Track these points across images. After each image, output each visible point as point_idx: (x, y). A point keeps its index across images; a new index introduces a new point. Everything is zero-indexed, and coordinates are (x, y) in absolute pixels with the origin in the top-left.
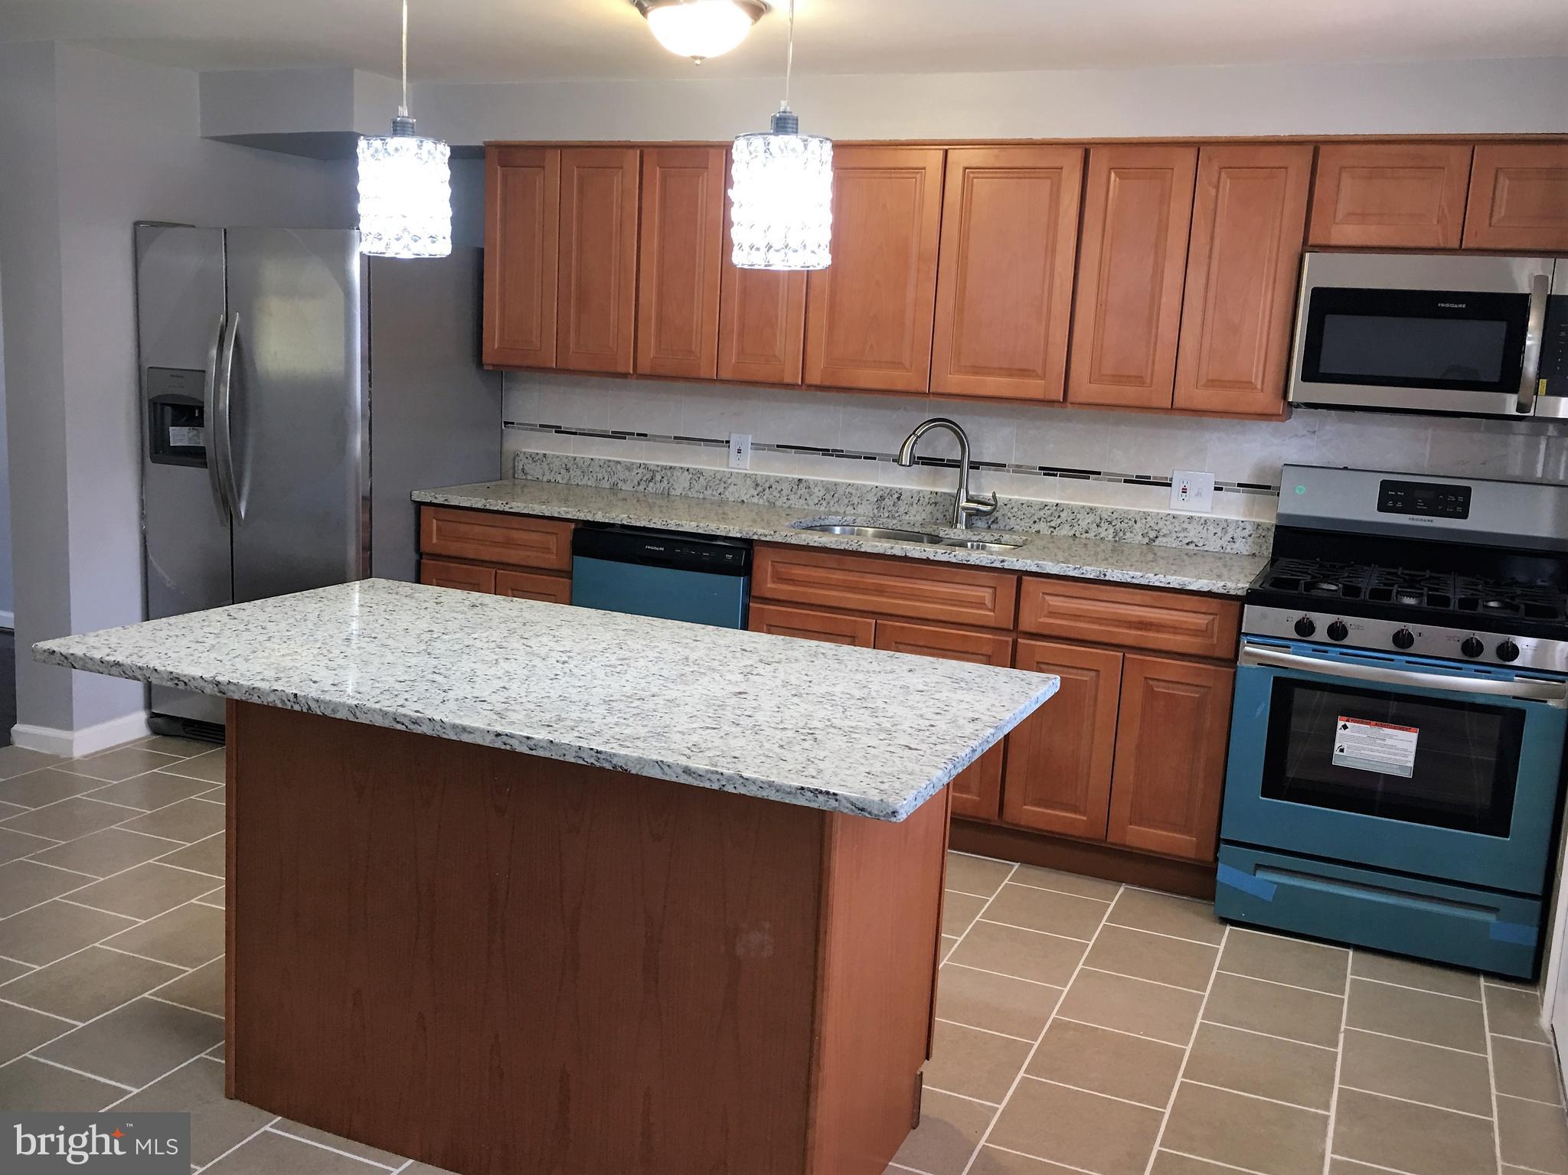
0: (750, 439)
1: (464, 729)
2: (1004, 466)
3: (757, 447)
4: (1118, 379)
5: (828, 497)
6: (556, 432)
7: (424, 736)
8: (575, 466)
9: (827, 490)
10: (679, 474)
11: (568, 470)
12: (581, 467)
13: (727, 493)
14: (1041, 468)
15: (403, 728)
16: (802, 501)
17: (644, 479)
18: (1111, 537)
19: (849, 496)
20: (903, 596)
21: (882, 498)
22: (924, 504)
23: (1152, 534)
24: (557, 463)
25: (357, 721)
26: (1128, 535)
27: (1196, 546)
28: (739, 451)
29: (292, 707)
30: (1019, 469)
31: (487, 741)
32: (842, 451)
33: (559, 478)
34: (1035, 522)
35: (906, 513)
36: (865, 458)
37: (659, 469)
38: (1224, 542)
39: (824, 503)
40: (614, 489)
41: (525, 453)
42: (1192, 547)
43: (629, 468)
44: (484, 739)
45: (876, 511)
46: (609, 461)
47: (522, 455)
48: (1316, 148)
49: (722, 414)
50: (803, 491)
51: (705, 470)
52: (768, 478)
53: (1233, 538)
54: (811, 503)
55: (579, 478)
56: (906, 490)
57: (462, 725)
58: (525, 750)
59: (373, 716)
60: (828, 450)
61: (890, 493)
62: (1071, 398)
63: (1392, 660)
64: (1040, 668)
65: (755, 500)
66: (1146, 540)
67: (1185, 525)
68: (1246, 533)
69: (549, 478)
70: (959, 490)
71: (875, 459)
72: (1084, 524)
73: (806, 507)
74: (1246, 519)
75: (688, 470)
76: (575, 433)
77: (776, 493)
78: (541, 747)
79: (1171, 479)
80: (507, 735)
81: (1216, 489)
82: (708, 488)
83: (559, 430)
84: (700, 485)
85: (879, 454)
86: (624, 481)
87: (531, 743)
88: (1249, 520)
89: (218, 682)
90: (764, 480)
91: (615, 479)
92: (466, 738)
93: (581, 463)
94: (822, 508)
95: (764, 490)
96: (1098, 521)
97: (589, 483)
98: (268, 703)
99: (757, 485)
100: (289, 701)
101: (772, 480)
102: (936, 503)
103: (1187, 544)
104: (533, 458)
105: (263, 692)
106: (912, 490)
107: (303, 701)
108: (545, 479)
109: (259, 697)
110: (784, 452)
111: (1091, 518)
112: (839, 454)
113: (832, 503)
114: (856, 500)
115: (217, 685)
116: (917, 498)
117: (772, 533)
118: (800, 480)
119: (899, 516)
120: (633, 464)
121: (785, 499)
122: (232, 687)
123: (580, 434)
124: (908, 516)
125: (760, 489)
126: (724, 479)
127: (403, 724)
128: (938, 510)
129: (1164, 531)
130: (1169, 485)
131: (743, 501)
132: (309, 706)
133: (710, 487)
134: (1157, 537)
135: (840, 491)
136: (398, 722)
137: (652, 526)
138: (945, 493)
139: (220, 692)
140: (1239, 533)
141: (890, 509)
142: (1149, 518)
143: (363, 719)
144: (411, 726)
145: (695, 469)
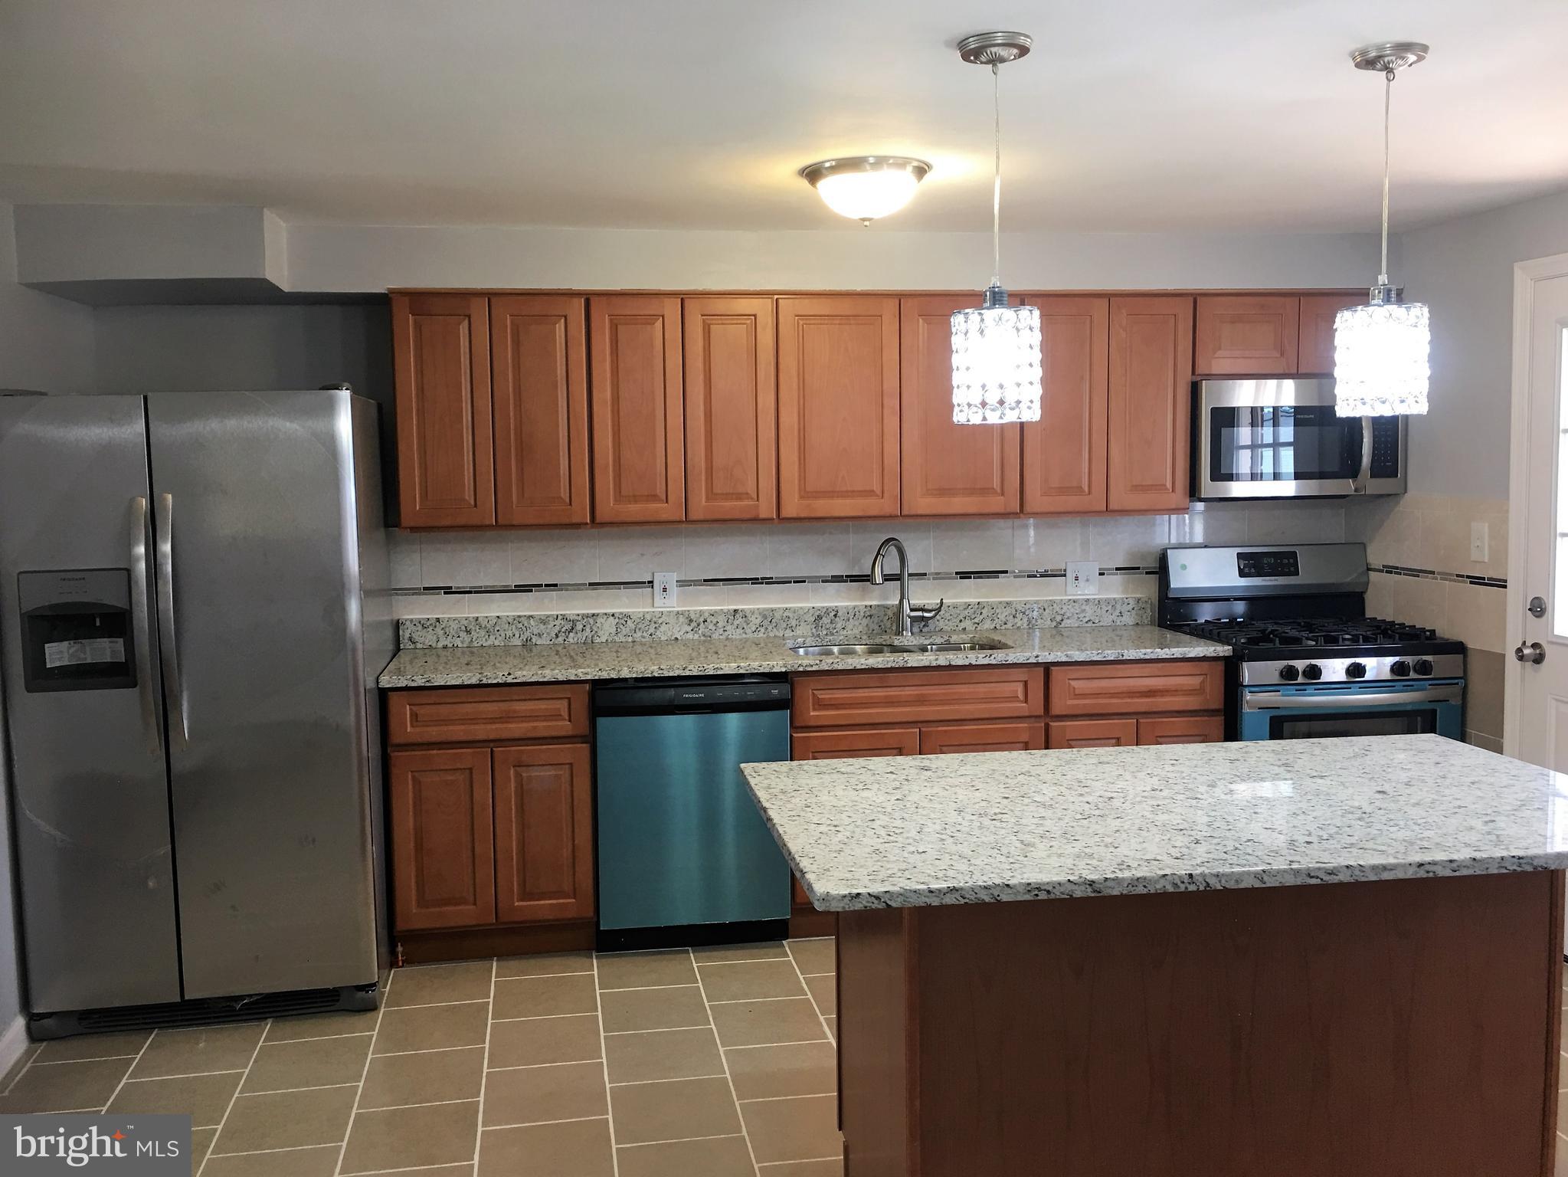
0: (675, 577)
1: (1385, 868)
2: (925, 574)
3: (682, 583)
4: (1063, 491)
5: (766, 623)
6: (445, 593)
7: (1341, 884)
8: (478, 627)
9: (765, 617)
10: (603, 621)
11: (468, 632)
12: (486, 627)
13: (658, 633)
14: (957, 573)
15: (1318, 881)
16: (740, 631)
17: (563, 630)
18: (1025, 625)
19: (788, 620)
20: (943, 702)
21: (820, 617)
22: (860, 618)
23: (1059, 618)
24: (454, 625)
25: (1264, 886)
26: (1039, 621)
27: (1094, 623)
28: (665, 590)
29: (1186, 888)
30: (938, 576)
31: (1410, 874)
32: (772, 578)
33: (458, 642)
34: (961, 621)
35: (843, 628)
36: (795, 582)
37: (580, 618)
38: (1114, 617)
39: (763, 630)
40: (527, 645)
41: (411, 621)
42: (1090, 624)
43: (544, 621)
44: (1405, 873)
45: (814, 630)
46: (519, 617)
47: (408, 623)
48: (1195, 298)
49: (642, 555)
50: (739, 621)
51: (633, 612)
52: (701, 613)
53: (1121, 613)
54: (748, 631)
55: (484, 639)
56: (842, 607)
57: (1382, 865)
58: (1448, 873)
59: (1283, 877)
60: (758, 579)
61: (827, 613)
62: (1028, 508)
63: (1350, 688)
64: (1070, 745)
65: (690, 636)
66: (1054, 624)
67: (1084, 607)
68: (1130, 607)
69: (445, 643)
70: (901, 601)
71: (805, 582)
72: (1002, 617)
73: (744, 636)
74: (1129, 596)
75: (613, 615)
76: (470, 592)
77: (711, 626)
78: (1465, 867)
79: (1065, 570)
80: (1430, 863)
81: (1100, 574)
82: (637, 630)
83: (448, 591)
84: (628, 629)
85: (808, 577)
86: (540, 635)
87: (1454, 865)
88: (1133, 596)
89: (1092, 881)
90: (698, 615)
91: (528, 634)
92: (1387, 876)
93: (484, 623)
94: (761, 635)
95: (698, 625)
96: (1014, 613)
97: (497, 643)
98: (1156, 890)
99: (691, 621)
100: (1183, 882)
101: (707, 615)
102: (871, 616)
103: (1087, 622)
104: (424, 625)
105: (1150, 880)
106: (847, 606)
107: (1201, 879)
108: (440, 645)
109: (1145, 886)
110: (711, 585)
111: (1008, 611)
112: (768, 581)
113: (770, 628)
114: (794, 623)
115: (1090, 885)
116: (853, 613)
117: (818, 662)
118: (736, 611)
119: (837, 632)
120: (548, 616)
121: (721, 631)
122: (1109, 884)
123: (476, 592)
124: (845, 631)
125: (694, 624)
126: (654, 619)
127: (1317, 877)
128: (873, 622)
129: (1068, 615)
130: (1065, 575)
131: (676, 639)
132: (1207, 883)
133: (640, 629)
134: (1062, 620)
135: (777, 615)
136: (1312, 877)
137: (688, 673)
138: (878, 606)
139: (1095, 891)
140: (1125, 608)
141: (827, 627)
142: (1055, 605)
143: (1271, 883)
144: (1327, 878)
145: (621, 613)
